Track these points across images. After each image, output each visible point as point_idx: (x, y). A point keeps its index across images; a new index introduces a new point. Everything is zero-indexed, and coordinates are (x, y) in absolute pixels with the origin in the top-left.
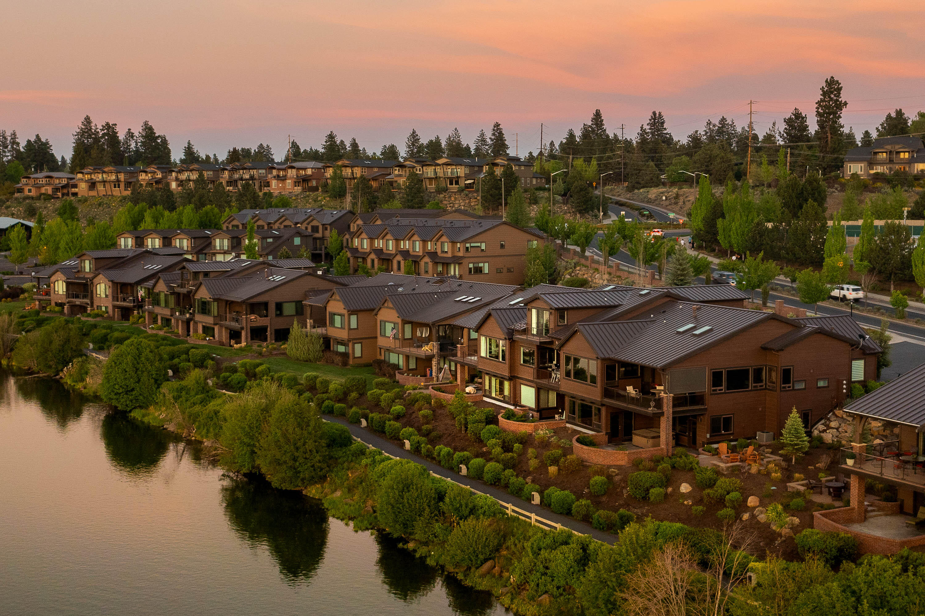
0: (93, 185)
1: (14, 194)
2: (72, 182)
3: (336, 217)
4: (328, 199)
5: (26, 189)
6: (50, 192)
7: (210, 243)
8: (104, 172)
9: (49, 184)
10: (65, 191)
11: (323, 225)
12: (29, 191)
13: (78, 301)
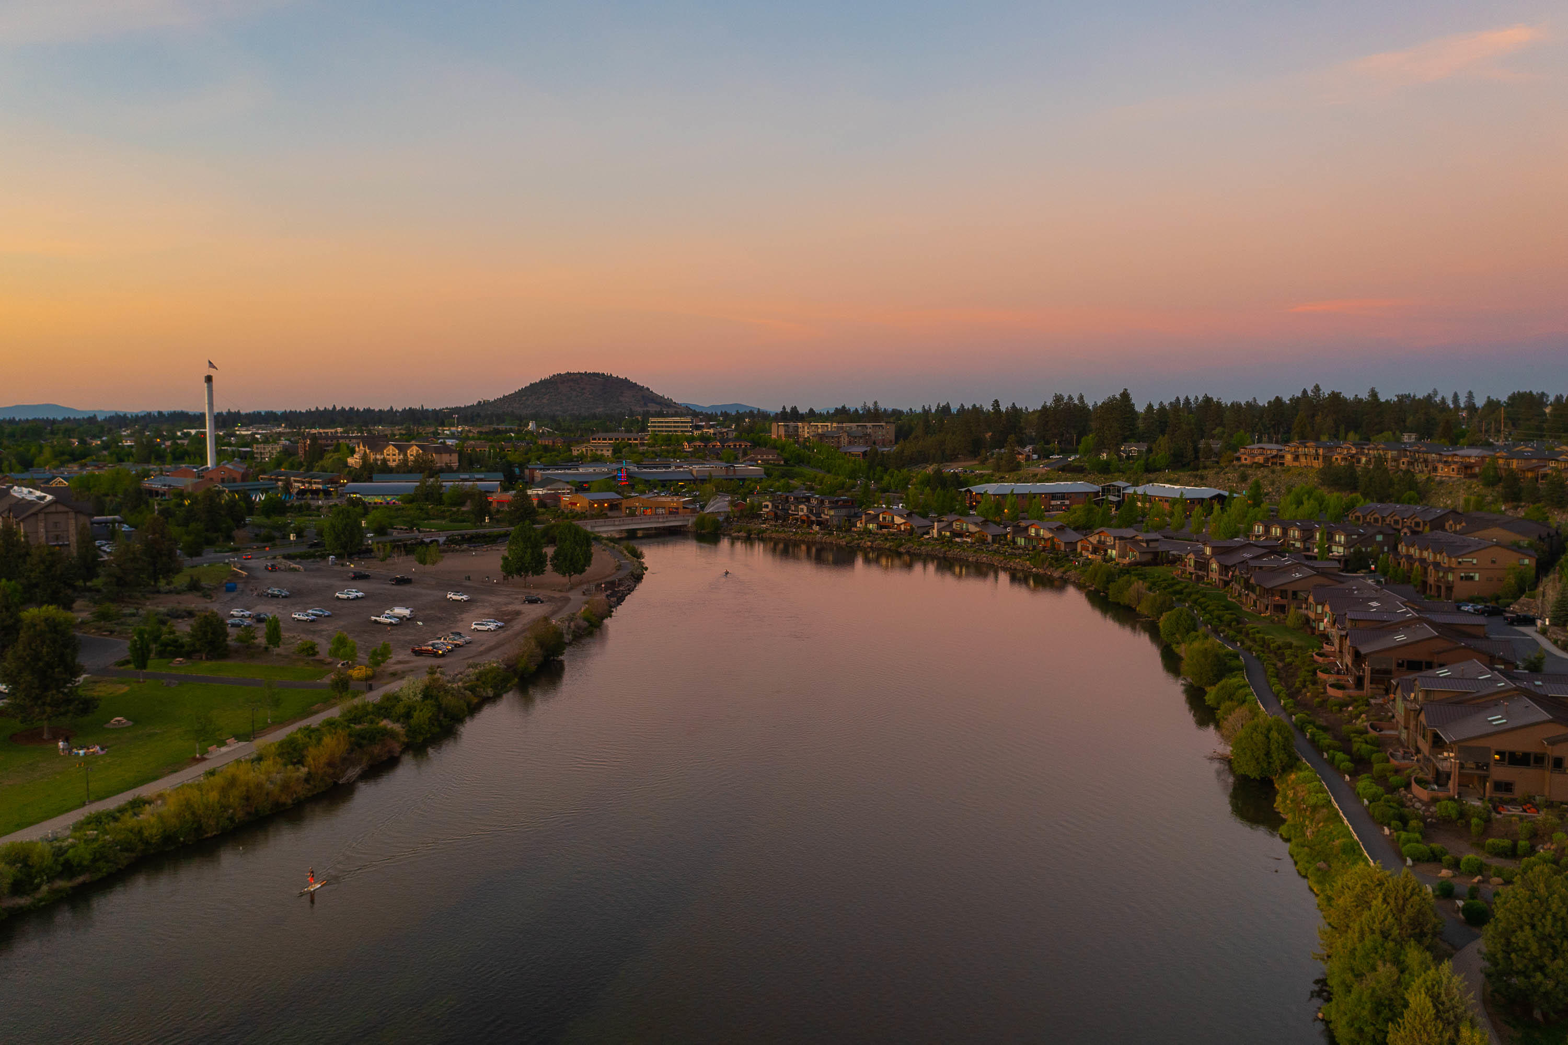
0: (1296, 458)
1: (1233, 461)
2: (1280, 453)
3: (1438, 515)
4: (1481, 486)
5: (1243, 457)
6: (1261, 461)
7: (1313, 536)
8: (1306, 447)
9: (1260, 454)
10: (1275, 460)
11: (1424, 522)
12: (1246, 460)
13: (1200, 573)
